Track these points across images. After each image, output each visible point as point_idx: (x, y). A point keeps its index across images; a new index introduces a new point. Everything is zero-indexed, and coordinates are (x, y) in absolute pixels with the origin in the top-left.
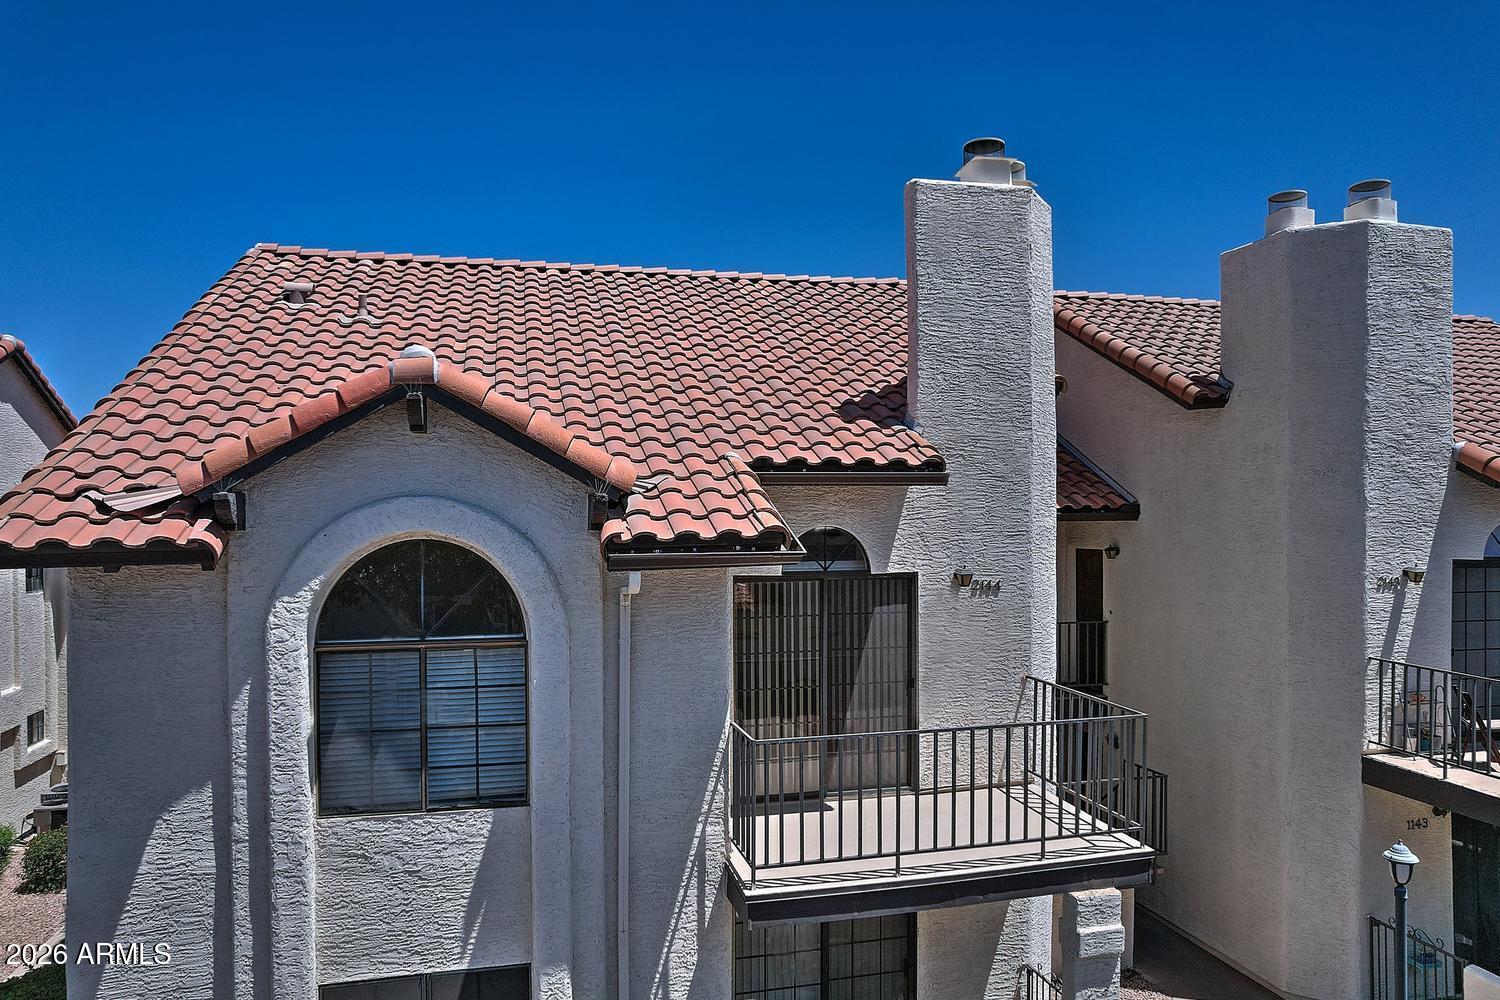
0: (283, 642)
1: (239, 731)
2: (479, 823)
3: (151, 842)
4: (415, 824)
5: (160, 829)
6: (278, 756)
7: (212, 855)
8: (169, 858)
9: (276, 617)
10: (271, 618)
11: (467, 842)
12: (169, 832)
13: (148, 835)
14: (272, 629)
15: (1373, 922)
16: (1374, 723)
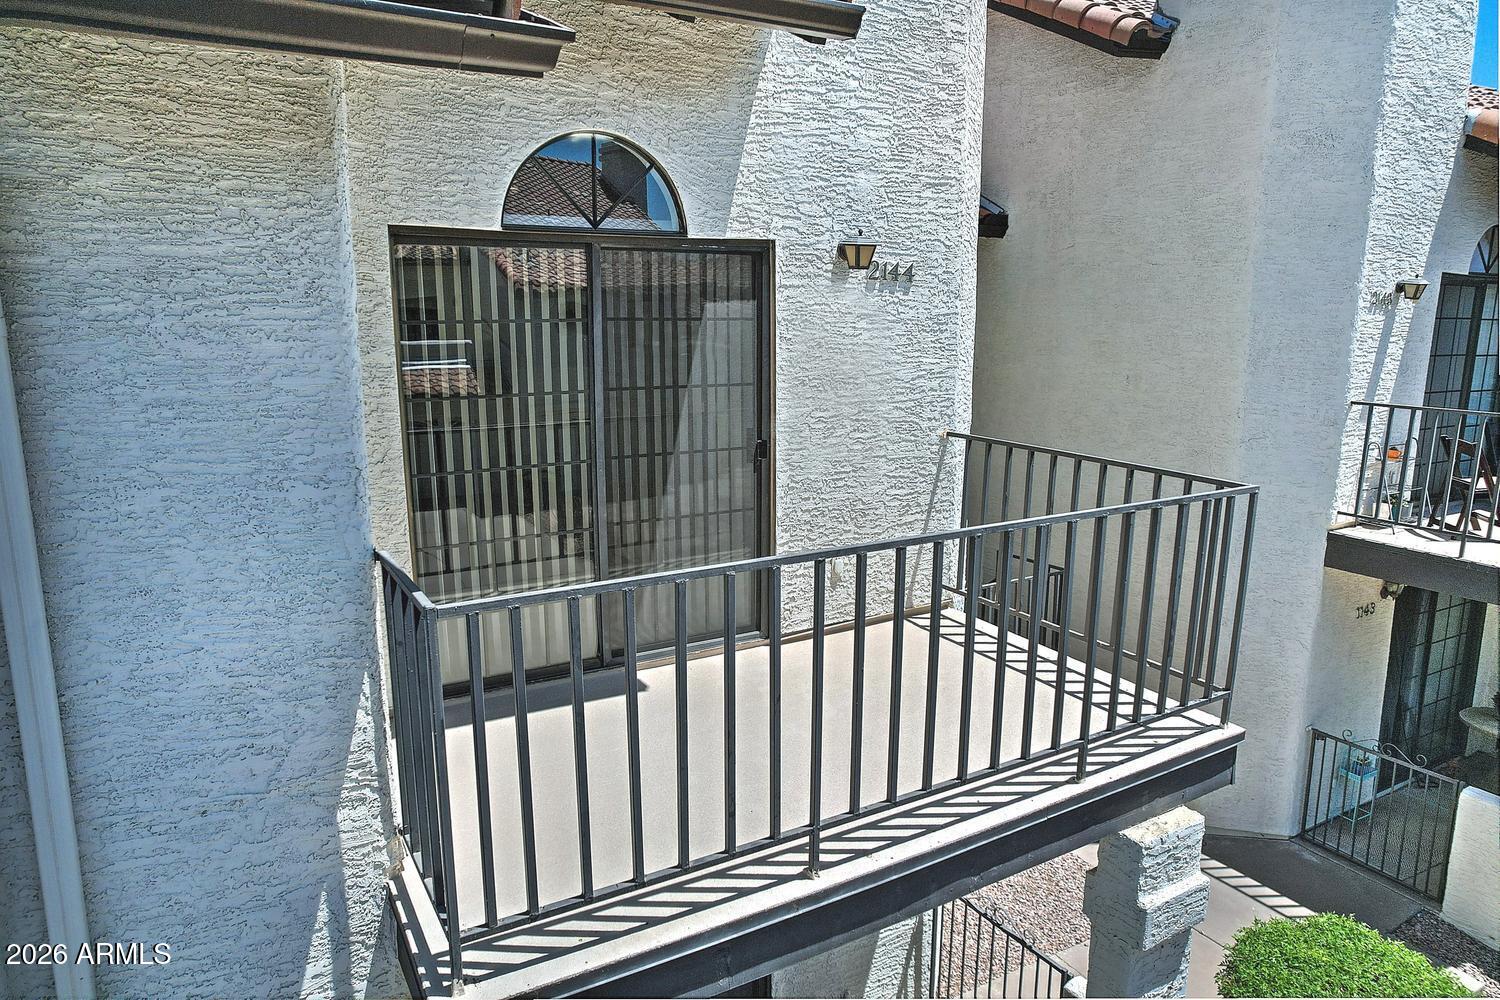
15: (1317, 735)
16: (1346, 489)
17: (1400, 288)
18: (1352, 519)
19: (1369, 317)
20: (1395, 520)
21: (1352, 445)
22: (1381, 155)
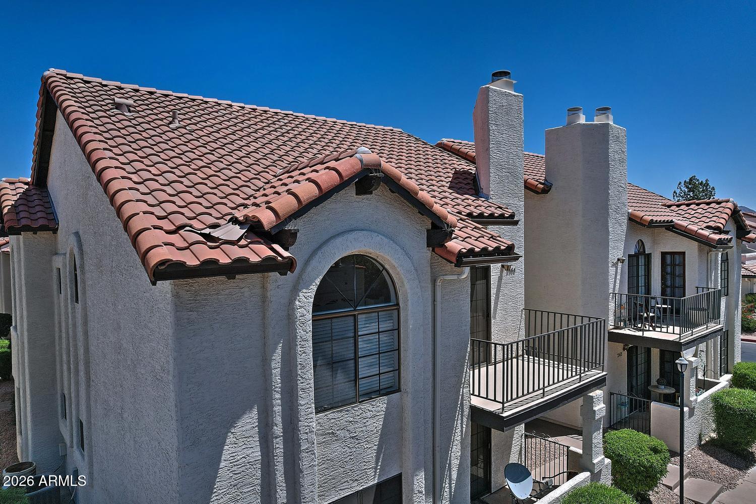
0: (304, 316)
1: (276, 372)
2: (380, 405)
3: (226, 447)
4: (355, 410)
5: (230, 439)
6: (302, 383)
7: (258, 449)
8: (236, 455)
9: (300, 302)
10: (297, 303)
11: (376, 416)
12: (235, 440)
13: (223, 444)
14: (298, 309)
15: (611, 394)
16: (611, 318)
17: (618, 260)
18: (613, 327)
19: (612, 269)
20: (625, 326)
21: (612, 306)
22: (610, 224)
